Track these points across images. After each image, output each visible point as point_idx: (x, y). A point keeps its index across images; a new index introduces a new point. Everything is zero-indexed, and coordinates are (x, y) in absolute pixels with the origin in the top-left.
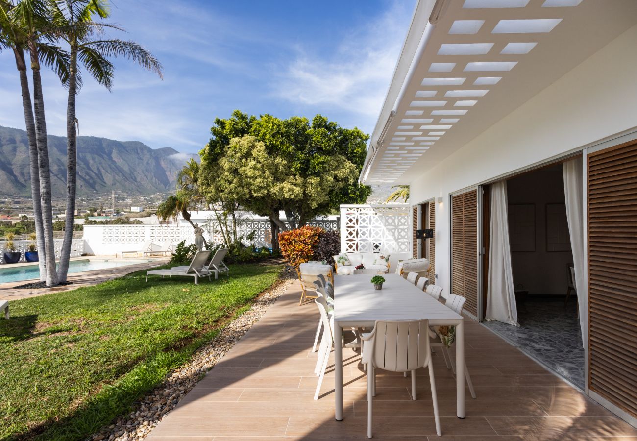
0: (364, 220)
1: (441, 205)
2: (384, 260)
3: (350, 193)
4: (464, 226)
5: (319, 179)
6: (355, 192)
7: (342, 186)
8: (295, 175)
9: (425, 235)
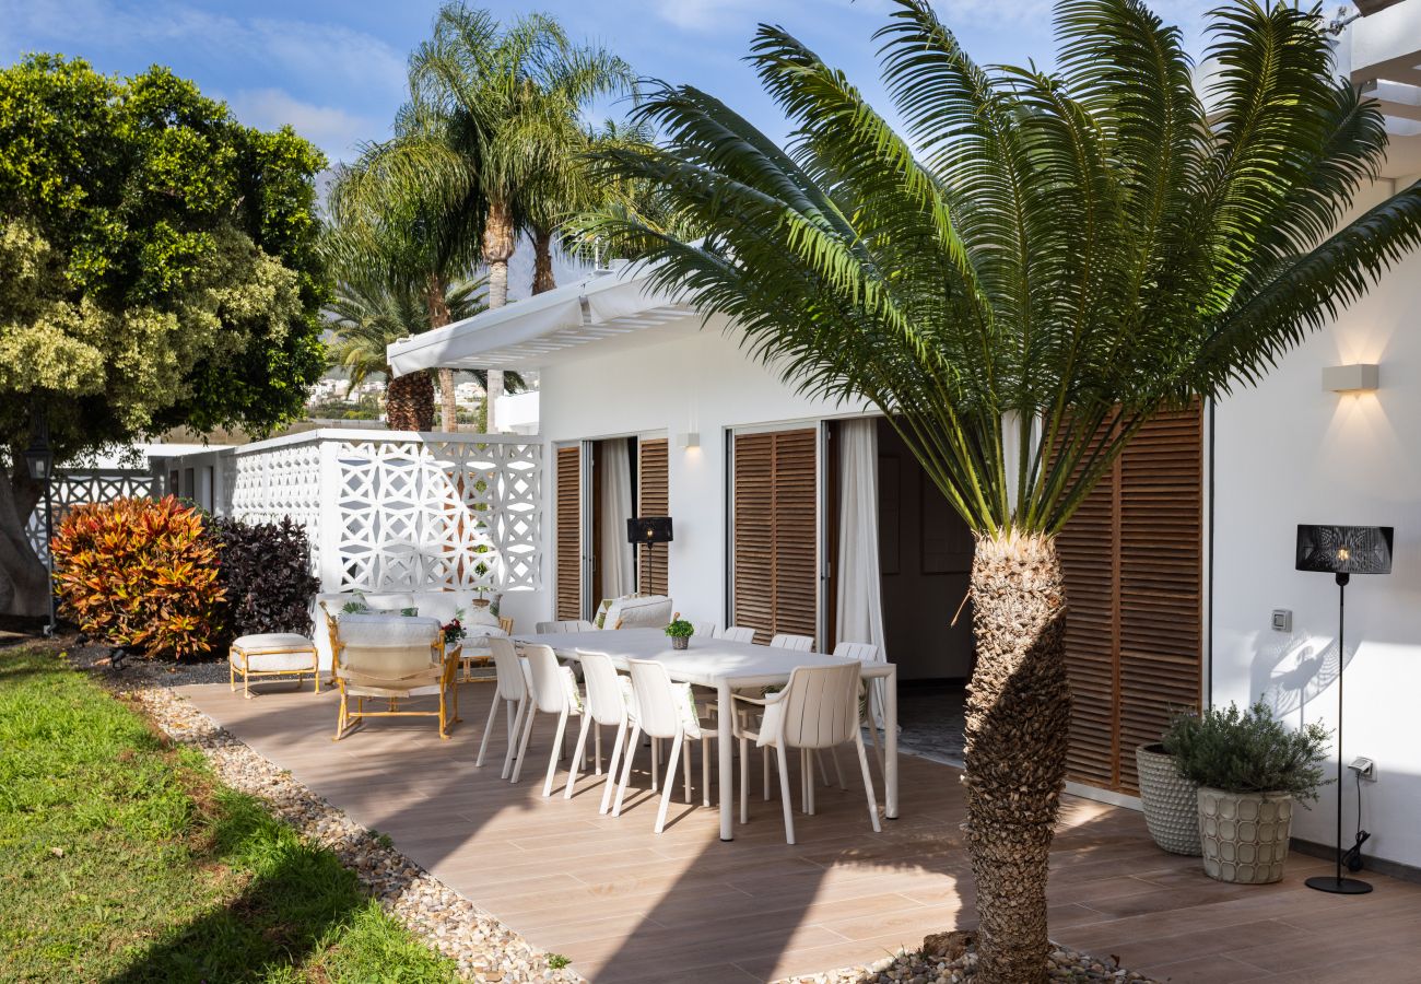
0: (398, 483)
1: (694, 453)
2: (487, 609)
3: (269, 376)
4: (774, 512)
5: (172, 321)
6: (290, 371)
7: (242, 348)
8: (75, 298)
9: (650, 533)
